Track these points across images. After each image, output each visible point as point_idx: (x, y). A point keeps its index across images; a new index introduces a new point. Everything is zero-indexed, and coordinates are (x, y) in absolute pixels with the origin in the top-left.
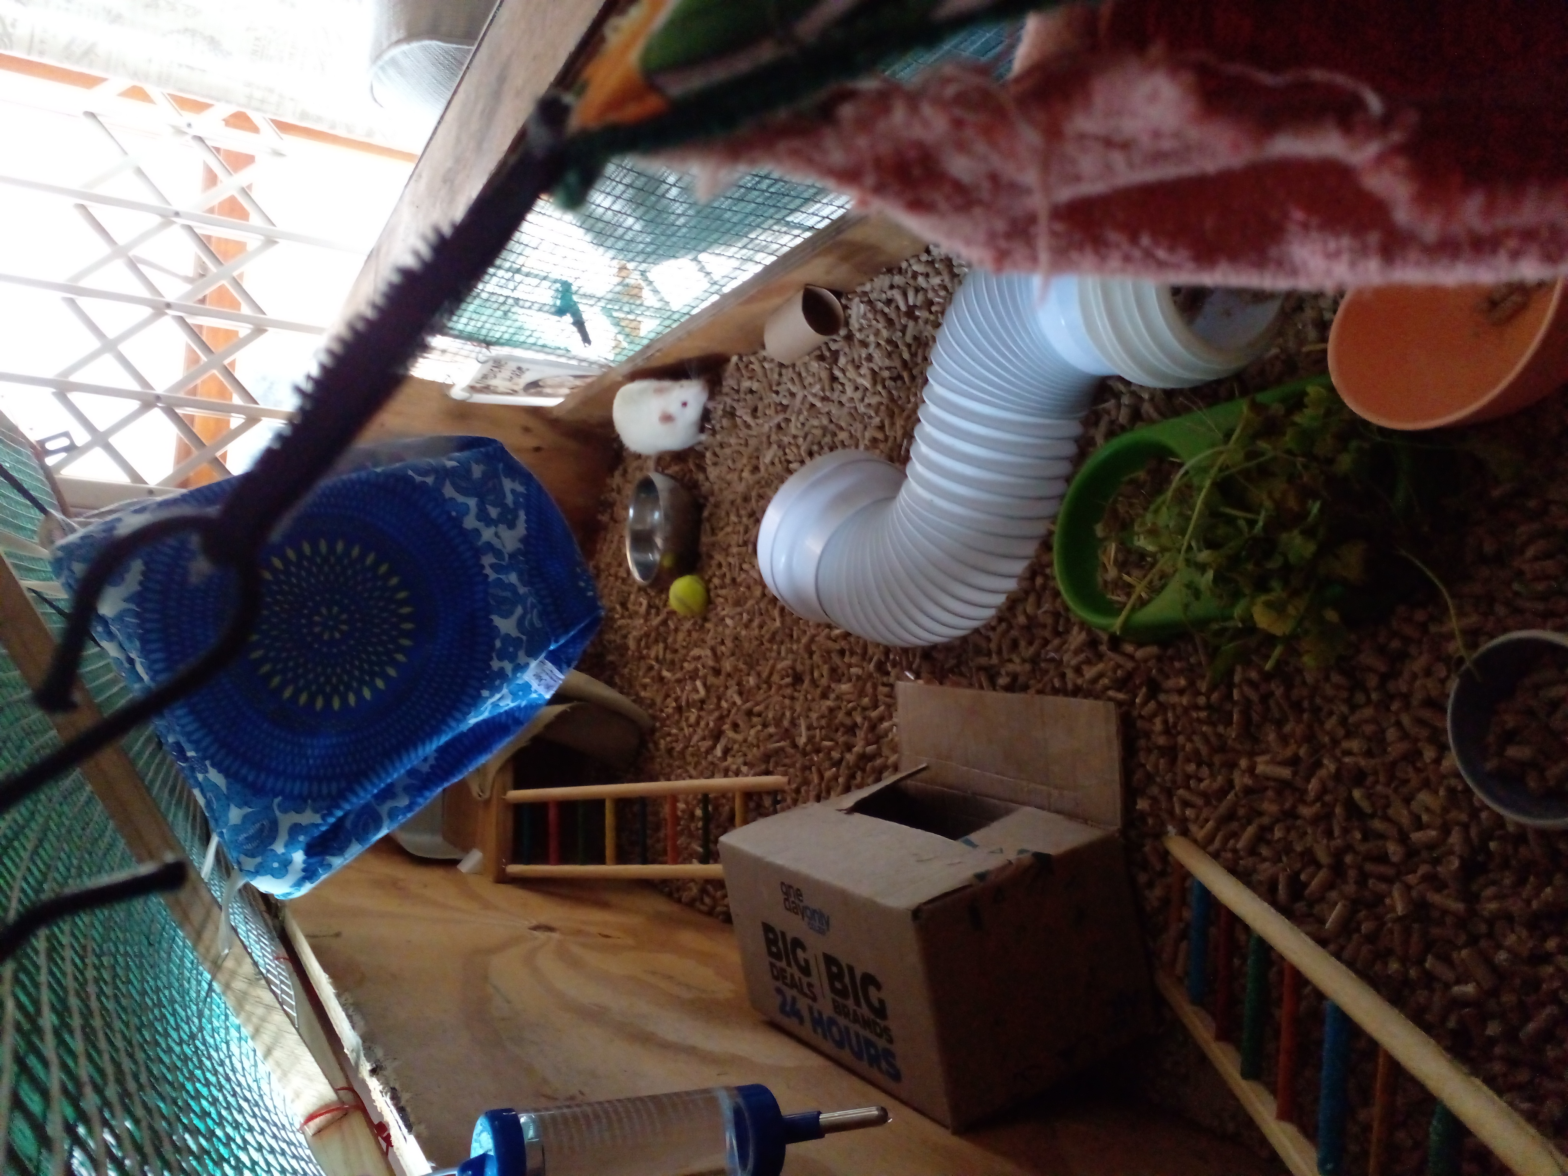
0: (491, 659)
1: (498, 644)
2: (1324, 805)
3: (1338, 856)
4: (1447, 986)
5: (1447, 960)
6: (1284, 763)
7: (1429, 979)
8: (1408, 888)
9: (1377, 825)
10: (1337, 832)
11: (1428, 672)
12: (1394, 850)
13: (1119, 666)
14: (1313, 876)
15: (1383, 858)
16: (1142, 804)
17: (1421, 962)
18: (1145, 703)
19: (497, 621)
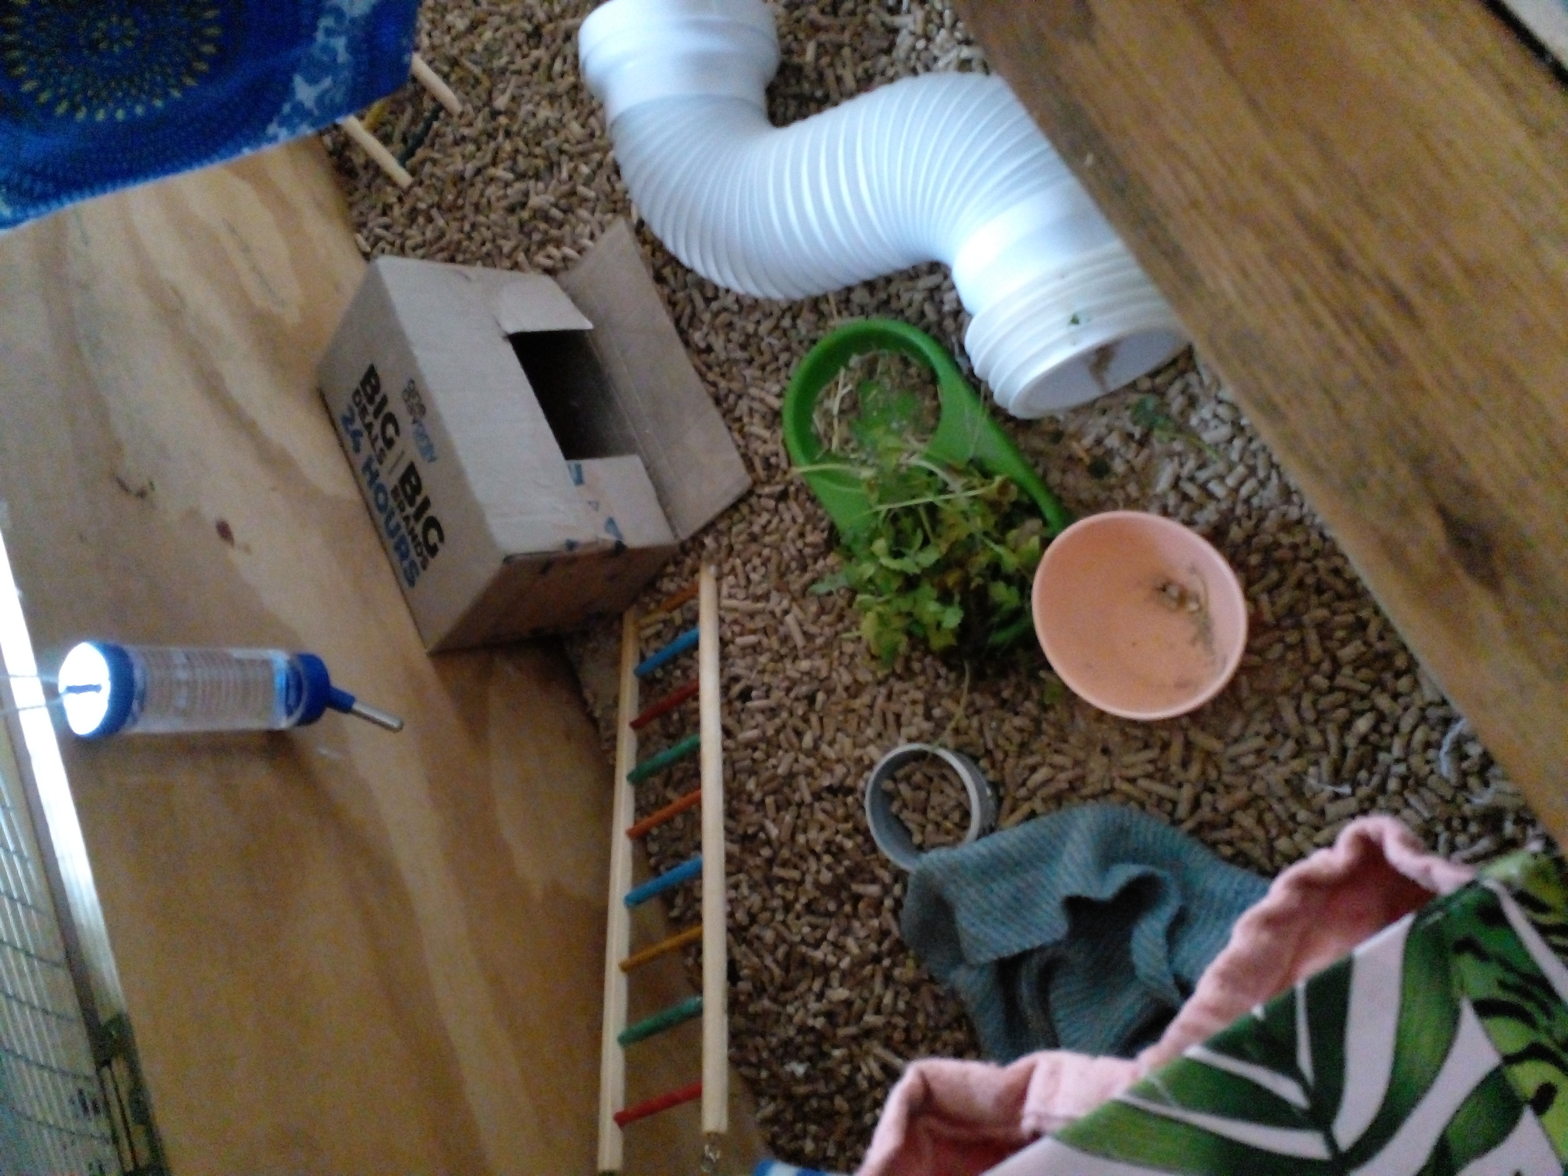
0: (270, 120)
1: (287, 108)
2: (801, 679)
3: (780, 706)
4: (766, 816)
5: (778, 809)
6: (805, 633)
7: (761, 805)
8: (796, 760)
9: (814, 719)
10: (792, 695)
11: (914, 702)
12: (808, 740)
13: (777, 455)
14: (759, 698)
15: (799, 734)
16: (709, 541)
17: (765, 795)
18: (769, 496)
19: (298, 81)
